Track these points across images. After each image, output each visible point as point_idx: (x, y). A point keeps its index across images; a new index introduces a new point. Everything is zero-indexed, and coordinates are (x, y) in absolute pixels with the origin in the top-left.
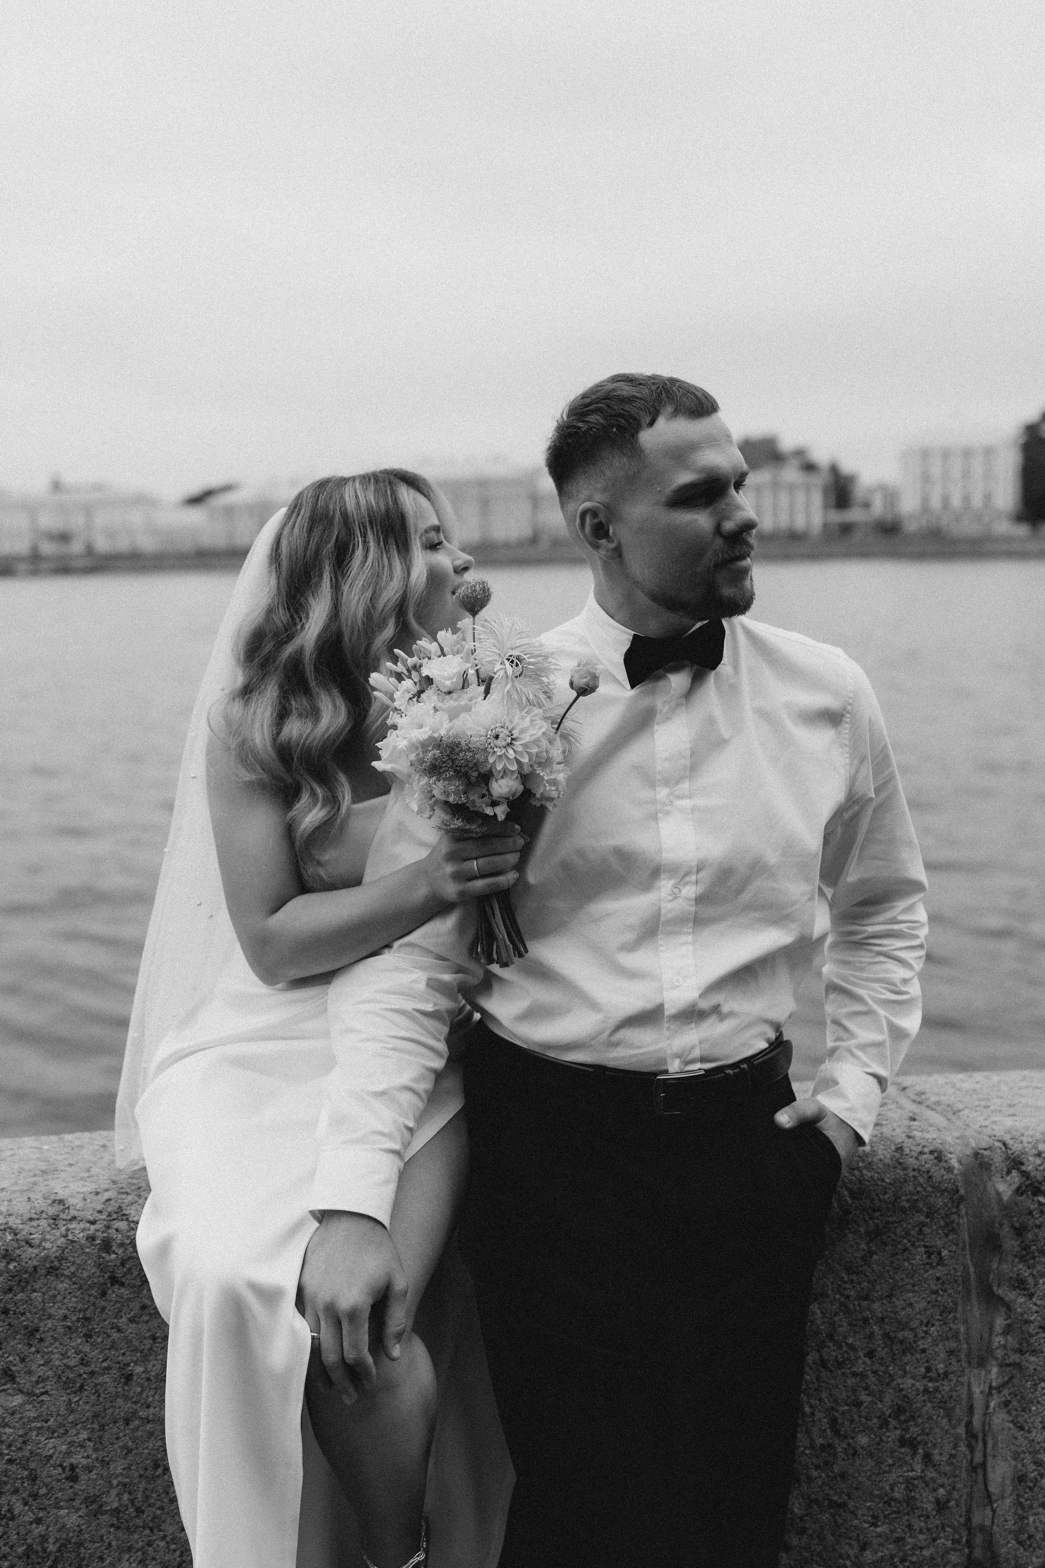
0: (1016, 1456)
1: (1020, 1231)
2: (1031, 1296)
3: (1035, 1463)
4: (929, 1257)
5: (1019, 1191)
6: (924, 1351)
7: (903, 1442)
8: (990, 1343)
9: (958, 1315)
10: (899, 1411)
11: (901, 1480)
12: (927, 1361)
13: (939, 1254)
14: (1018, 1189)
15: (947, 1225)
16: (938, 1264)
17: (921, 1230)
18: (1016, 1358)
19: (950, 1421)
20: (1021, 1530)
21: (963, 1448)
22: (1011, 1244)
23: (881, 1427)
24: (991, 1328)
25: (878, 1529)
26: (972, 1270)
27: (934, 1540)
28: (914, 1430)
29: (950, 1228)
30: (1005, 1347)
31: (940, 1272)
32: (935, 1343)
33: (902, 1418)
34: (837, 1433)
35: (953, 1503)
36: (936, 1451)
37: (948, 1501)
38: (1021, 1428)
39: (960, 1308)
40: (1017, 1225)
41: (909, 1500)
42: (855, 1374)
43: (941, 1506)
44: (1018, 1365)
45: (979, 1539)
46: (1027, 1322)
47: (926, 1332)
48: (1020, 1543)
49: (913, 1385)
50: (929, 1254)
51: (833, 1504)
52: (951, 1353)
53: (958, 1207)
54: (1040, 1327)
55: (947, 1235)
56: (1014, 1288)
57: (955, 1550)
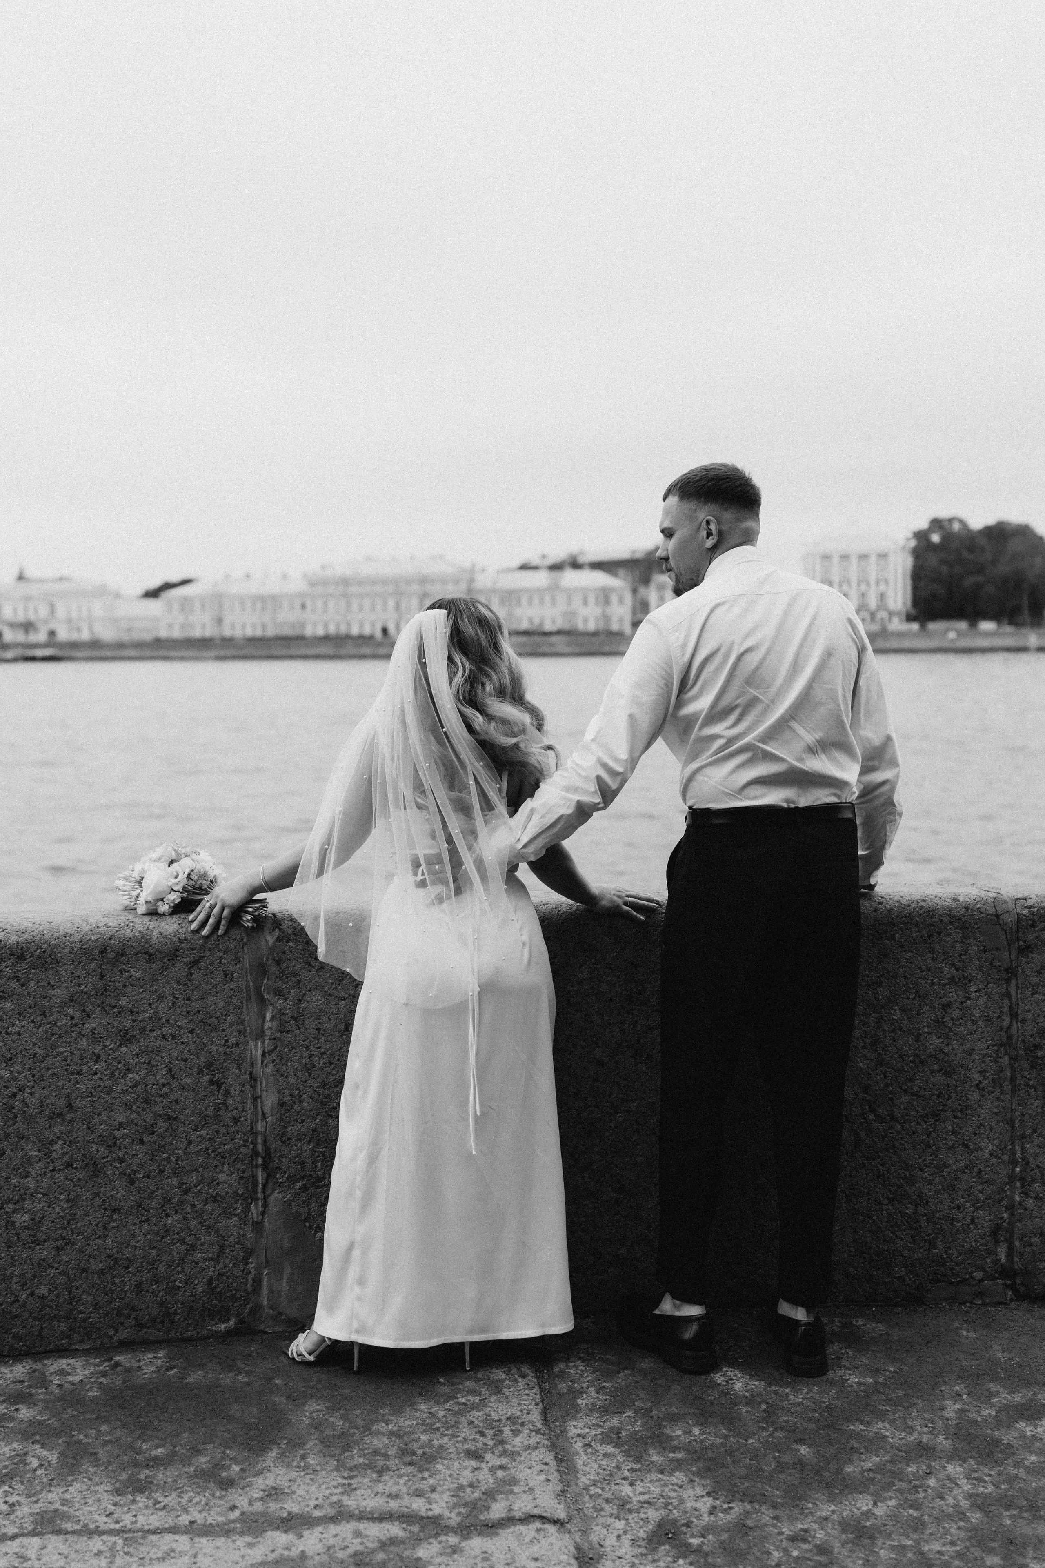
0: (279, 1091)
1: (278, 963)
2: (286, 999)
3: (291, 1095)
4: (226, 977)
5: (278, 940)
6: (224, 1030)
7: (211, 1082)
8: (263, 1027)
9: (244, 1010)
10: (209, 1065)
11: (211, 1104)
12: (226, 1036)
13: (232, 975)
14: (278, 937)
15: (237, 958)
16: (231, 981)
17: (221, 961)
18: (278, 1035)
19: (240, 1071)
20: (284, 1135)
21: (247, 1087)
22: (273, 969)
23: (198, 1073)
24: (264, 1017)
25: (198, 1133)
26: (251, 984)
27: (232, 1140)
28: (218, 1076)
29: (238, 960)
30: (271, 1028)
31: (233, 985)
32: (231, 1025)
33: (212, 1069)
34: (173, 1077)
35: (243, 1119)
36: (232, 1088)
37: (240, 1117)
38: (282, 1075)
39: (245, 1005)
40: (277, 958)
41: (217, 1116)
42: (182, 1043)
43: (236, 1120)
44: (279, 1039)
45: (260, 1139)
46: (283, 1014)
47: (225, 1019)
48: (284, 1142)
49: (217, 1050)
50: (226, 975)
51: (170, 1118)
52: (240, 1032)
53: (243, 948)
54: (292, 1017)
55: (236, 964)
56: (276, 995)
57: (245, 1146)
